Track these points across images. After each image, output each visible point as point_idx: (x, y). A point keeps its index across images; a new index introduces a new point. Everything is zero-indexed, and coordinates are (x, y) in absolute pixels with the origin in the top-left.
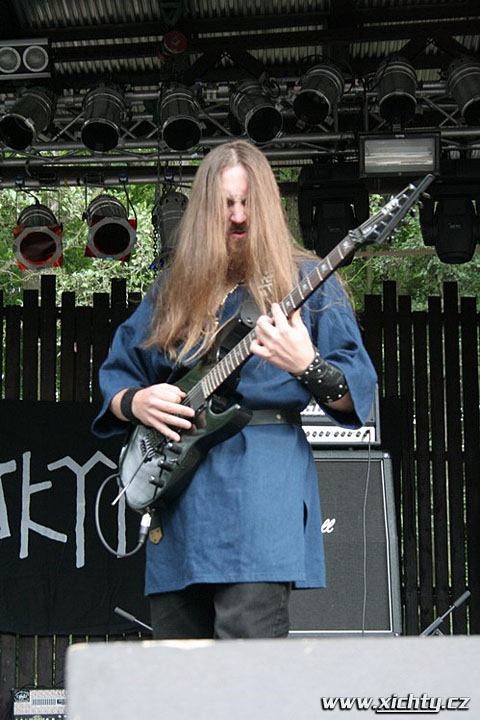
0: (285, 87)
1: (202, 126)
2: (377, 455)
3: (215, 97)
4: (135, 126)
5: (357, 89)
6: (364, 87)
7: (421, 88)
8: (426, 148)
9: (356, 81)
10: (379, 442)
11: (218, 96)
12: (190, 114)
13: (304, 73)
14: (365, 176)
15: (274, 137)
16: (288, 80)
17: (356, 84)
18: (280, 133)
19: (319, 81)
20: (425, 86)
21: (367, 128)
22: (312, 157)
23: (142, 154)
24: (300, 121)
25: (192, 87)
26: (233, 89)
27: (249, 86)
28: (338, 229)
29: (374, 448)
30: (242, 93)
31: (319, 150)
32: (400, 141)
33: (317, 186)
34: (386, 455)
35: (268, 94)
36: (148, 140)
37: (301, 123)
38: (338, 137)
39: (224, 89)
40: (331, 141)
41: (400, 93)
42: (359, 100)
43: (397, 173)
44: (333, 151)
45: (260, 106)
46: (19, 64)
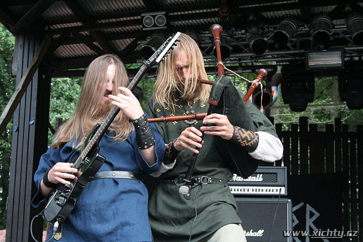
0: (272, 29)
1: (231, 48)
2: (285, 200)
3: (240, 34)
4: (207, 49)
5: (306, 29)
6: (309, 28)
7: (334, 28)
8: (338, 56)
9: (306, 25)
10: (286, 194)
11: (242, 34)
12: (226, 43)
13: (279, 23)
14: (308, 69)
15: (264, 52)
16: (274, 26)
17: (306, 27)
18: (267, 51)
19: (285, 27)
20: (336, 27)
21: (312, 47)
22: (289, 61)
23: (210, 61)
24: (276, 45)
25: (229, 31)
26: (246, 31)
27: (254, 29)
28: (298, 94)
29: (282, 196)
30: (250, 33)
31: (291, 58)
32: (325, 53)
33: (289, 74)
34: (289, 200)
35: (262, 33)
36: (211, 55)
37: (277, 46)
38: (298, 51)
39: (243, 31)
40: (294, 53)
41: (321, 31)
42: (308, 34)
43: (324, 68)
44: (297, 58)
45: (257, 39)
46: (153, 23)
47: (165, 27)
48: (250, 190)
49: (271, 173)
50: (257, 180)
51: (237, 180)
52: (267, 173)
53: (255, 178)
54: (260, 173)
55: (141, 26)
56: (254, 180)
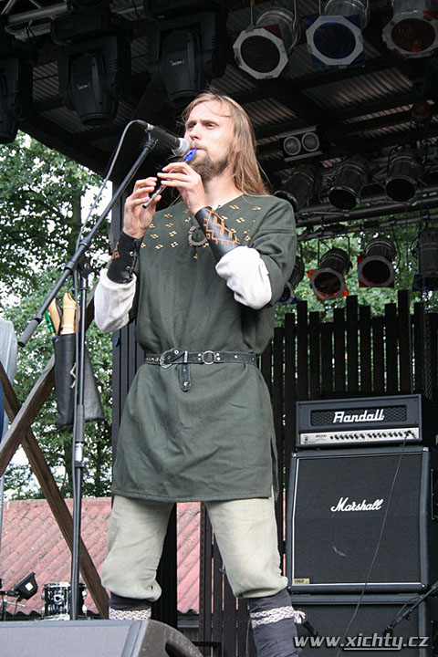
2: (418, 449)
10: (421, 438)
34: (426, 449)
46: (300, 148)
47: (319, 153)
48: (366, 436)
49: (397, 407)
50: (376, 419)
51: (345, 421)
52: (391, 407)
53: (372, 415)
54: (380, 408)
55: (280, 153)
56: (372, 419)
